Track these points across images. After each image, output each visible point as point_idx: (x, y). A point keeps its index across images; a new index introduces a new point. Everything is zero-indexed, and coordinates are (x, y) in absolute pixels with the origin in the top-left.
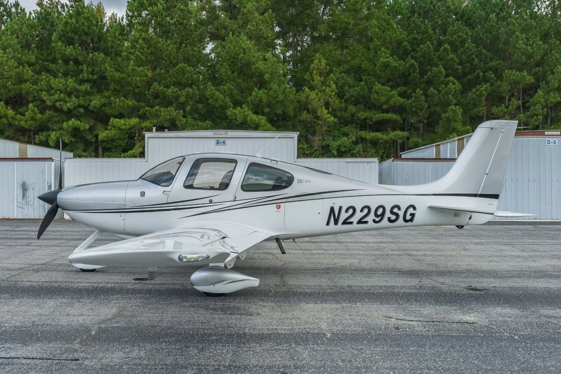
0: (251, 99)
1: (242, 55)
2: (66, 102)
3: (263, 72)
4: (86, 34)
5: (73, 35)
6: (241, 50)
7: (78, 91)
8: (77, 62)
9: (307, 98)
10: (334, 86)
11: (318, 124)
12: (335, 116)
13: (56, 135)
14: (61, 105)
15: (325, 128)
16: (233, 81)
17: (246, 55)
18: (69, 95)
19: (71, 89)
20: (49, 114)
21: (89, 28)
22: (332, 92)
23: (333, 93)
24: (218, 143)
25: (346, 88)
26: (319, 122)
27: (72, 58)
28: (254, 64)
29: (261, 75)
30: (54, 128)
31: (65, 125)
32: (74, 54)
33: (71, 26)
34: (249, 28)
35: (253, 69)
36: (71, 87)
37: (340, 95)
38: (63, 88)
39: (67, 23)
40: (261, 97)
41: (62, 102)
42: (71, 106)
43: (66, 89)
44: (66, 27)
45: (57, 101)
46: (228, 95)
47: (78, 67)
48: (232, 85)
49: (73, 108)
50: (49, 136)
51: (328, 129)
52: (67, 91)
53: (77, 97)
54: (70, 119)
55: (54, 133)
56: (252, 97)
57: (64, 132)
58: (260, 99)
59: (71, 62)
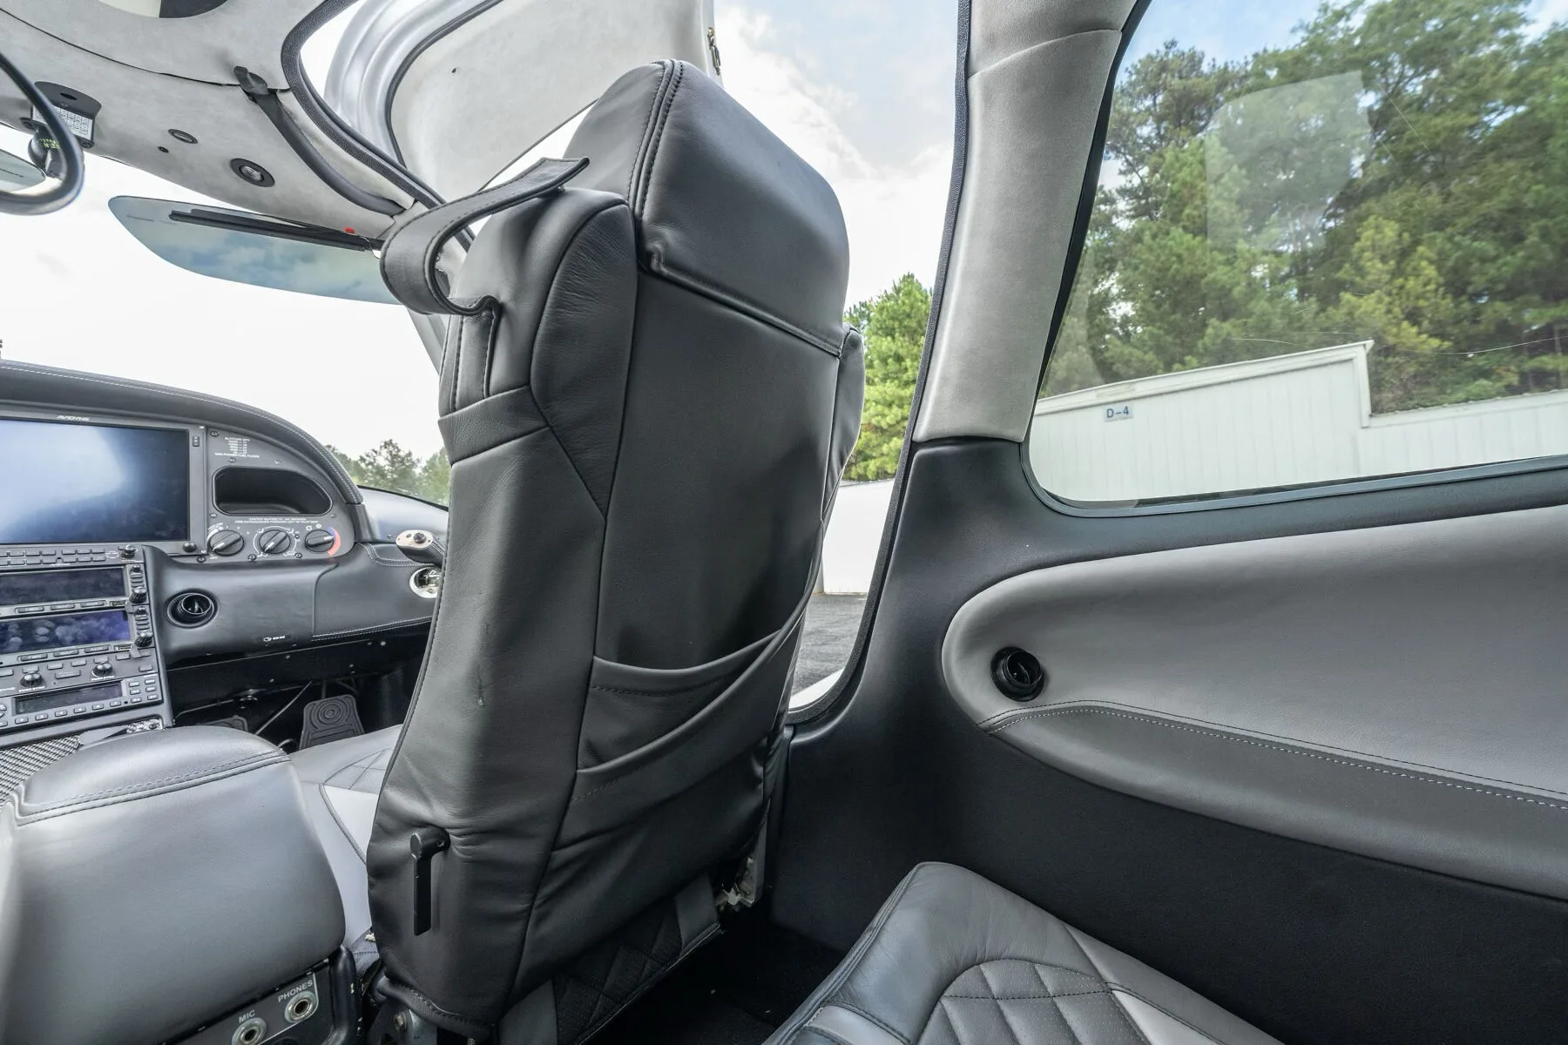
0: (1204, 344)
1: (1175, 266)
2: (884, 416)
3: (1228, 287)
4: (909, 316)
5: (891, 322)
6: (1174, 259)
7: (901, 398)
8: (899, 359)
9: (1350, 314)
10: (1431, 271)
11: (1389, 365)
12: (1443, 336)
13: (875, 463)
14: (879, 422)
15: (1412, 370)
16: (1161, 320)
17: (1185, 263)
18: (890, 405)
19: (891, 396)
20: (866, 436)
21: (912, 307)
22: (1426, 284)
23: (1432, 287)
24: (1110, 415)
25: (1476, 265)
26: (1390, 360)
27: (892, 354)
28: (1204, 276)
29: (1225, 292)
30: (874, 454)
31: (885, 448)
32: (894, 348)
33: (888, 311)
34: (1188, 216)
35: (1203, 287)
36: (891, 393)
37: (1457, 284)
38: (880, 397)
39: (882, 309)
40: (1229, 334)
41: (880, 417)
42: (891, 419)
43: (884, 398)
44: (881, 314)
45: (873, 416)
46: (1151, 348)
47: (900, 365)
48: (1159, 328)
49: (895, 422)
50: (868, 466)
51: (1421, 369)
52: (885, 400)
53: (901, 406)
54: (890, 440)
55: (873, 461)
56: (1206, 339)
57: (887, 459)
58: (1224, 340)
59: (890, 360)
